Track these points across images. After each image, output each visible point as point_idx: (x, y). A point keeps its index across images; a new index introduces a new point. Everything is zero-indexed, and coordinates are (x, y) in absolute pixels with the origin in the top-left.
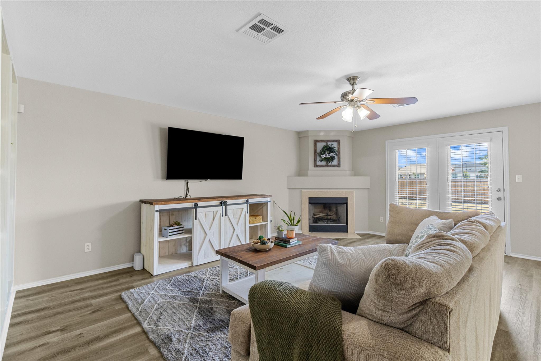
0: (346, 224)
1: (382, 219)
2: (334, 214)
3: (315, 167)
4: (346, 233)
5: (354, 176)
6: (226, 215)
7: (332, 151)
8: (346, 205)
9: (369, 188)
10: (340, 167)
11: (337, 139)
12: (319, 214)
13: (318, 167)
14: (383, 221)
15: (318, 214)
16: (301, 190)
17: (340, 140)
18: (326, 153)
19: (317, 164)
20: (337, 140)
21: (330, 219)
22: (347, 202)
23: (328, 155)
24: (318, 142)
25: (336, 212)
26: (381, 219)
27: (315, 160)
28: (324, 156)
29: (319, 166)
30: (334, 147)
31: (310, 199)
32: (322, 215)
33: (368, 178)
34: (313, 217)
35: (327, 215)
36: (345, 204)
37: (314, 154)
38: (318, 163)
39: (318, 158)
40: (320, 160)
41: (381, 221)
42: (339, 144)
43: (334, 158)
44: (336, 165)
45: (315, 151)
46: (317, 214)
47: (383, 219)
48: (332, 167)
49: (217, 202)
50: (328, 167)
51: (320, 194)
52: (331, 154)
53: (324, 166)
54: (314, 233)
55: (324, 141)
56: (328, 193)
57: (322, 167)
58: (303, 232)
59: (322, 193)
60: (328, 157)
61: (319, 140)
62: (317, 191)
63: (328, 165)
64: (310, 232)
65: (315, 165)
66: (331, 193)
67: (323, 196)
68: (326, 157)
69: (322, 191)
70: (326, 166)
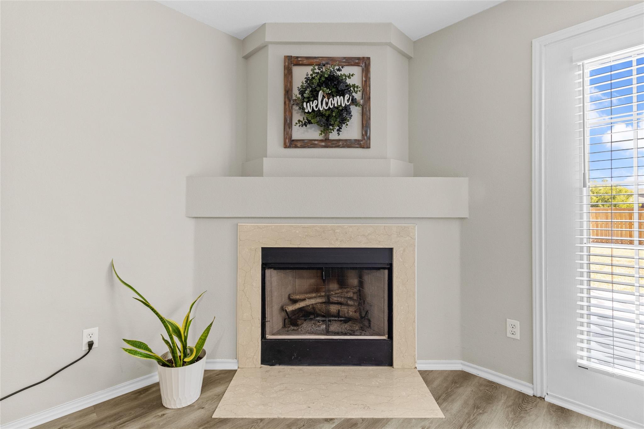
0: (385, 337)
1: (513, 327)
2: (351, 298)
3: (286, 147)
4: (386, 368)
5: (416, 175)
7: (342, 87)
8: (386, 272)
9: (465, 214)
10: (369, 147)
11: (361, 56)
12: (304, 300)
13: (296, 147)
14: (518, 336)
15: (302, 297)
16: (236, 221)
17: (369, 59)
18: (321, 94)
19: (294, 138)
20: (359, 59)
21: (338, 315)
22: (391, 265)
23: (327, 104)
24: (298, 64)
25: (359, 291)
26: (509, 329)
27: (288, 124)
28: (314, 105)
29: (299, 144)
30: (349, 77)
31: (265, 251)
32: (313, 301)
33: (463, 183)
34: (282, 309)
35: (328, 302)
36: (384, 268)
37: (285, 103)
38: (298, 133)
39: (297, 116)
40: (299, 121)
41: (509, 335)
42: (366, 71)
43: (349, 113)
44: (356, 140)
45: (288, 92)
46: (298, 297)
47: (518, 330)
48: (343, 147)
50: (331, 145)
51: (300, 235)
52: (335, 98)
53: (316, 142)
54: (277, 367)
55: (317, 61)
56: (325, 231)
57: (312, 146)
58: (240, 367)
59: (306, 234)
60: (326, 108)
61: (299, 59)
62: (292, 226)
63: (329, 141)
64: (266, 365)
65: (288, 141)
66: (337, 232)
67: (309, 244)
68: (321, 109)
69: (307, 227)
70: (323, 144)
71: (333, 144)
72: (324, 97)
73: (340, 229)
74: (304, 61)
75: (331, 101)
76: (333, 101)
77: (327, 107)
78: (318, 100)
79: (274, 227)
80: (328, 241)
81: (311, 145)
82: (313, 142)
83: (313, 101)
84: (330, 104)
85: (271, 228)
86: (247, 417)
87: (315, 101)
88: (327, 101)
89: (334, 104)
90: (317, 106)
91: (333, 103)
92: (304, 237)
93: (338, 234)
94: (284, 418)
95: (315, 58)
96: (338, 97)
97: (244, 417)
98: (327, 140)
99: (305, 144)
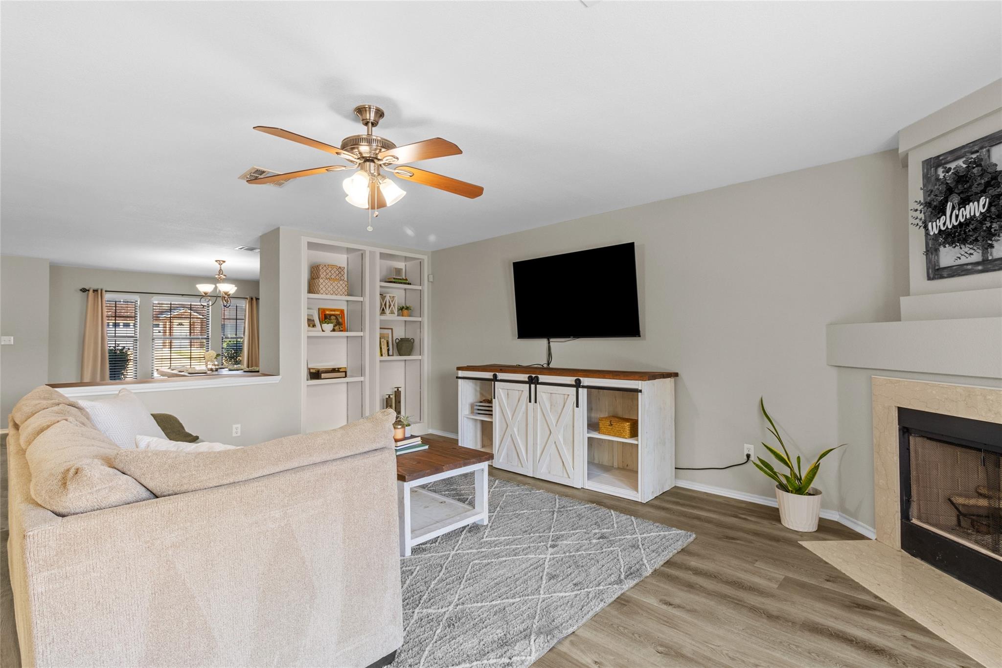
3: (929, 278)
6: (536, 402)
13: (942, 277)
16: (868, 373)
18: (950, 205)
19: (941, 264)
23: (957, 216)
24: (940, 165)
27: (930, 250)
28: (941, 224)
29: (945, 273)
49: (524, 377)
50: (992, 268)
51: (937, 397)
52: (967, 206)
53: (970, 267)
54: (918, 561)
55: (966, 150)
56: (971, 396)
57: (963, 273)
58: (878, 539)
59: (945, 396)
60: (956, 224)
61: (941, 158)
62: (928, 384)
63: (988, 262)
64: (907, 552)
65: (932, 271)
66: (989, 399)
67: (949, 411)
68: (950, 227)
69: (946, 388)
70: (980, 268)
71: (996, 265)
72: (953, 208)
73: (994, 395)
74: (947, 158)
75: (963, 211)
76: (964, 211)
77: (956, 221)
78: (945, 215)
79: (906, 382)
80: (976, 410)
81: (961, 272)
82: (965, 267)
83: (939, 218)
84: (960, 217)
85: (903, 384)
86: (819, 556)
87: (944, 217)
88: (957, 214)
89: (966, 215)
90: (944, 224)
91: (964, 214)
92: (943, 400)
93: (991, 402)
94: (844, 573)
95: (963, 147)
96: (971, 204)
97: (817, 554)
98: (986, 261)
99: (954, 272)
